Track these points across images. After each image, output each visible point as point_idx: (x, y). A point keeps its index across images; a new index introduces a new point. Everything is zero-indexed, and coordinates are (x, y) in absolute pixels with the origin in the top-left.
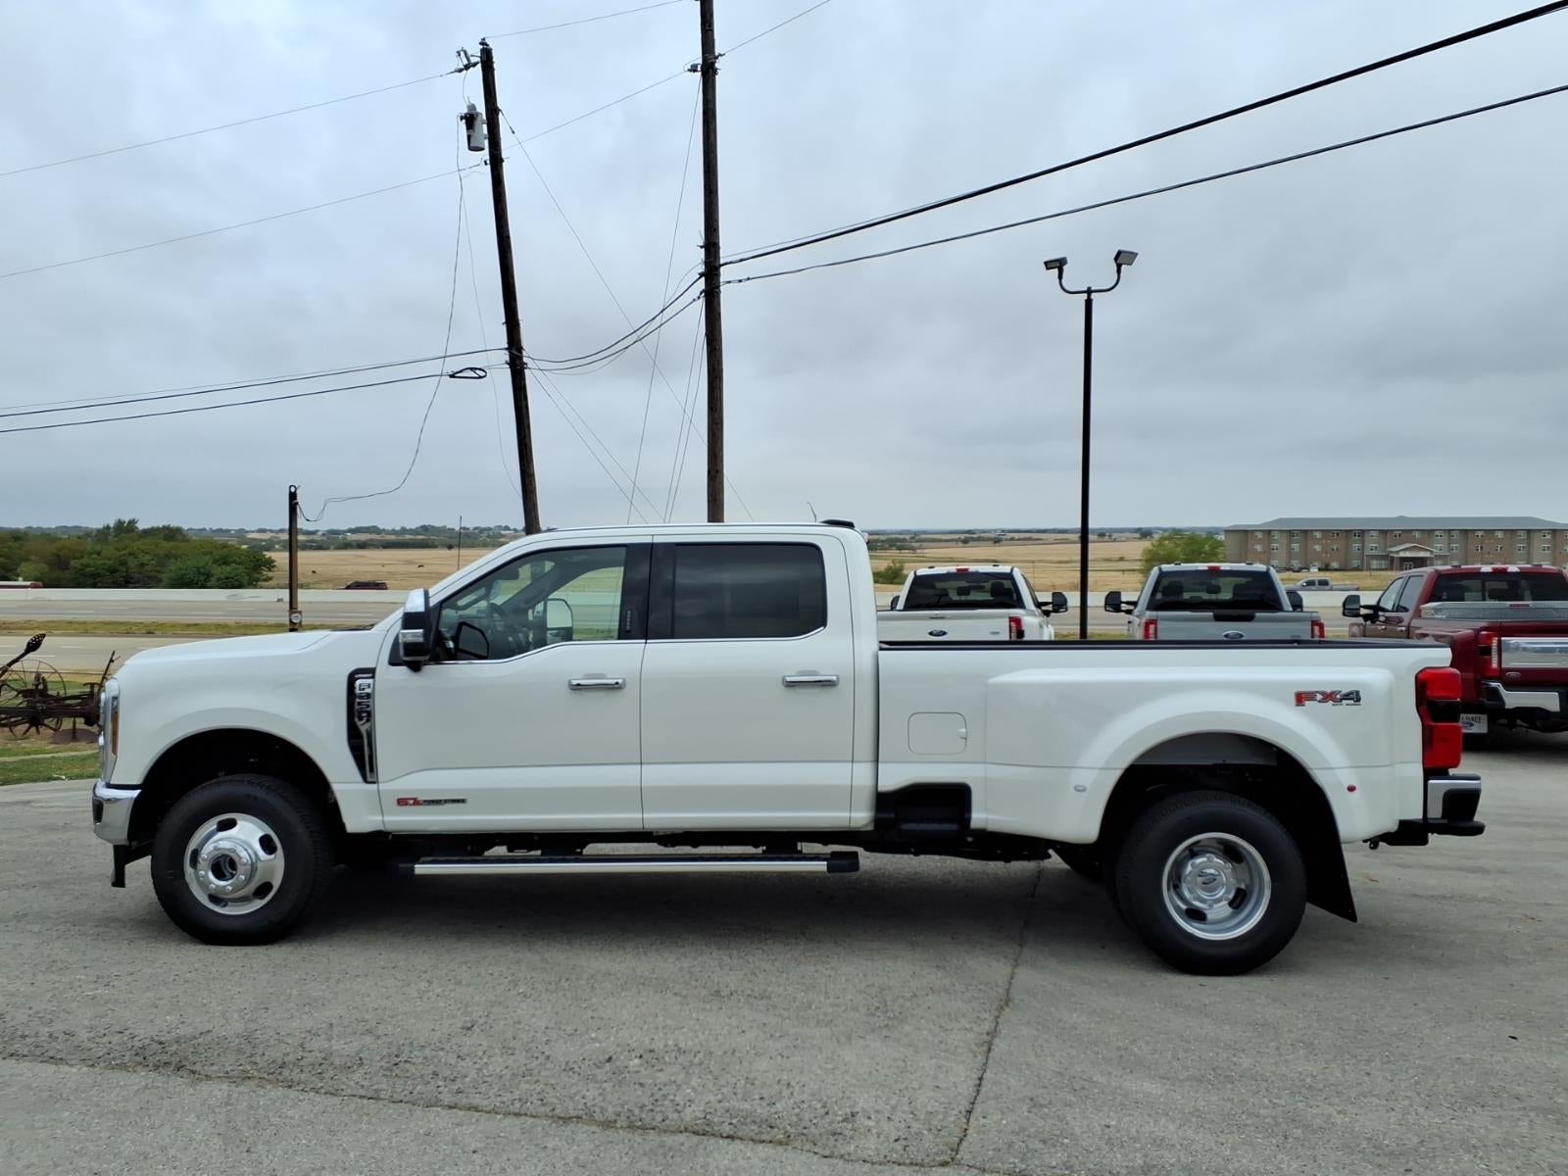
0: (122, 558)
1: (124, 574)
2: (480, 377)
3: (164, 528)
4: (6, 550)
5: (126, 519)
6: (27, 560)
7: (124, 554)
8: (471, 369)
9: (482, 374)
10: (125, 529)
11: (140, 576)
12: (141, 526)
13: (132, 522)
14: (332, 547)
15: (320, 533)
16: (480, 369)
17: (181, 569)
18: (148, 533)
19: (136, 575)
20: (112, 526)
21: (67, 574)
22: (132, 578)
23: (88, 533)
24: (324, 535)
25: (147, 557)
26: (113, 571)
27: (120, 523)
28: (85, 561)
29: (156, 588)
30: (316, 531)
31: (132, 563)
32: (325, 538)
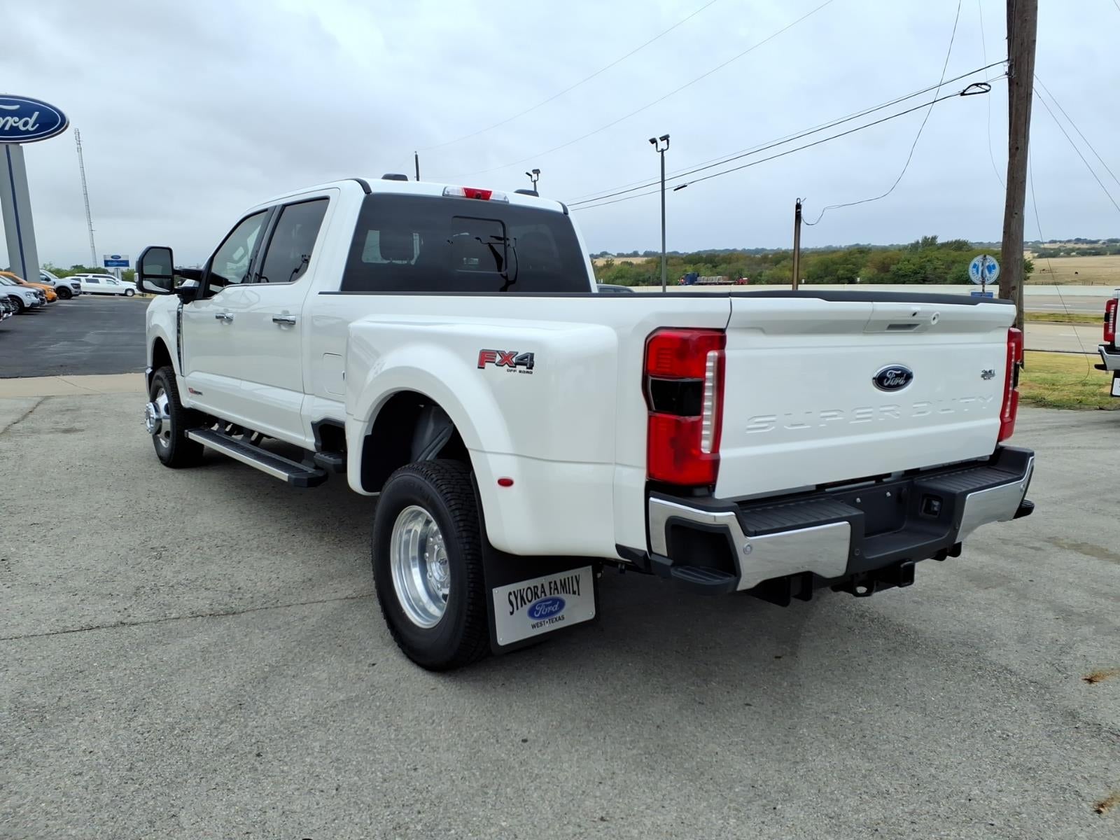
0: (923, 264)
1: (923, 276)
2: (987, 91)
3: (956, 241)
4: (854, 260)
5: (930, 236)
6: (865, 266)
7: (924, 261)
8: (977, 85)
9: (987, 88)
10: (929, 243)
11: (933, 276)
12: (939, 241)
13: (934, 238)
14: (1108, 253)
15: (1101, 242)
16: (985, 84)
17: (961, 271)
18: (944, 245)
19: (931, 276)
20: (920, 242)
21: (889, 275)
22: (928, 278)
23: (905, 248)
24: (1104, 243)
25: (940, 263)
26: (916, 273)
27: (926, 239)
28: (899, 266)
29: (944, 284)
30: (1099, 241)
31: (929, 267)
32: (1104, 246)
